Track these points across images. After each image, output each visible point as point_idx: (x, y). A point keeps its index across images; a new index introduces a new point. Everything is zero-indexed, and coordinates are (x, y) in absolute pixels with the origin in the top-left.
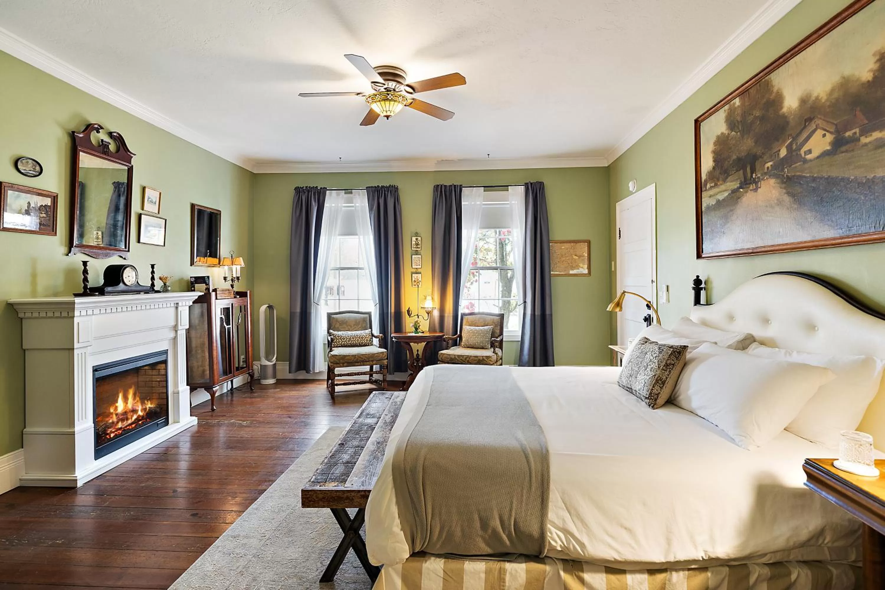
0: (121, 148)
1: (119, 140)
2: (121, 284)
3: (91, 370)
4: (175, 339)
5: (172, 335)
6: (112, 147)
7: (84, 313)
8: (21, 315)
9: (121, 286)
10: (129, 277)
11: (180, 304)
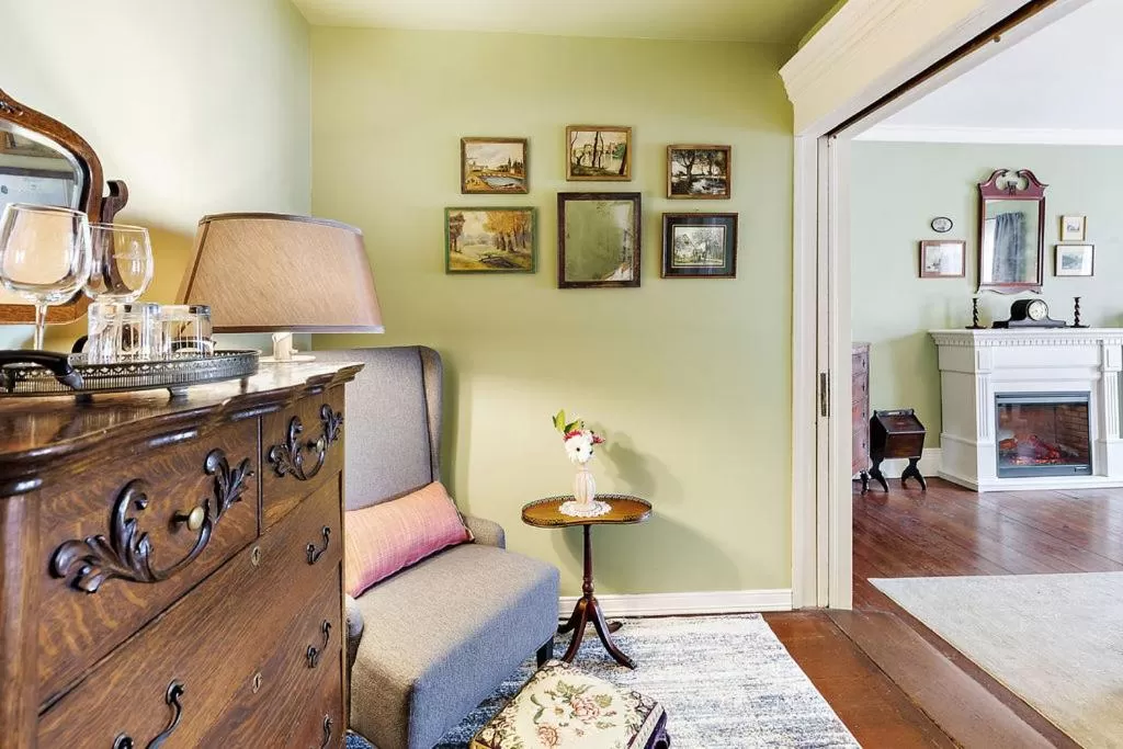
0: (1030, 182)
1: (1029, 177)
2: (1027, 318)
3: (993, 396)
4: (1100, 382)
5: (1096, 376)
6: (1020, 184)
7: (983, 343)
8: (937, 343)
9: (1027, 321)
10: (1036, 311)
11: (1106, 342)
